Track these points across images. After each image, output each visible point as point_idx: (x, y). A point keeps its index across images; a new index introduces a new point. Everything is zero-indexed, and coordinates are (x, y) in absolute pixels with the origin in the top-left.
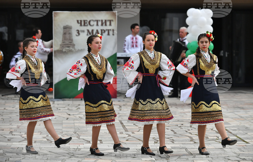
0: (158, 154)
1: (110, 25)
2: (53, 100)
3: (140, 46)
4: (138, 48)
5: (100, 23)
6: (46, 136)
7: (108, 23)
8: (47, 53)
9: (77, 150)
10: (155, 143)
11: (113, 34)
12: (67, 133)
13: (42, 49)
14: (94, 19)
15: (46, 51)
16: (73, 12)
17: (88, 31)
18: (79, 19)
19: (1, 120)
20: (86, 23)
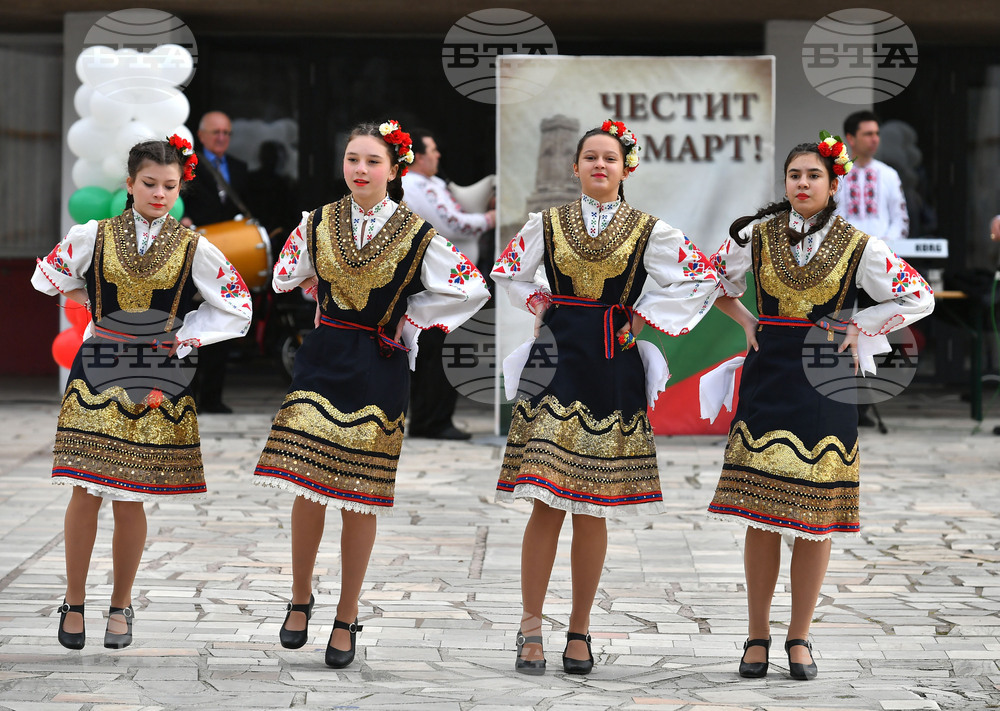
0: (954, 684)
1: (746, 115)
2: (491, 441)
3: (889, 207)
4: (877, 217)
5: (700, 108)
6: (464, 599)
7: (736, 108)
8: (475, 233)
9: (602, 662)
10: (939, 634)
11: (758, 158)
12: (557, 588)
13: (452, 220)
14: (675, 92)
15: (467, 227)
16: (584, 58)
17: (649, 140)
18: (611, 91)
19: (272, 528)
20: (642, 107)
